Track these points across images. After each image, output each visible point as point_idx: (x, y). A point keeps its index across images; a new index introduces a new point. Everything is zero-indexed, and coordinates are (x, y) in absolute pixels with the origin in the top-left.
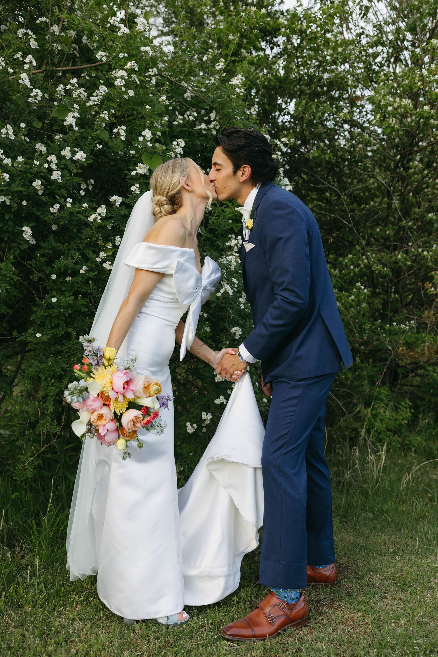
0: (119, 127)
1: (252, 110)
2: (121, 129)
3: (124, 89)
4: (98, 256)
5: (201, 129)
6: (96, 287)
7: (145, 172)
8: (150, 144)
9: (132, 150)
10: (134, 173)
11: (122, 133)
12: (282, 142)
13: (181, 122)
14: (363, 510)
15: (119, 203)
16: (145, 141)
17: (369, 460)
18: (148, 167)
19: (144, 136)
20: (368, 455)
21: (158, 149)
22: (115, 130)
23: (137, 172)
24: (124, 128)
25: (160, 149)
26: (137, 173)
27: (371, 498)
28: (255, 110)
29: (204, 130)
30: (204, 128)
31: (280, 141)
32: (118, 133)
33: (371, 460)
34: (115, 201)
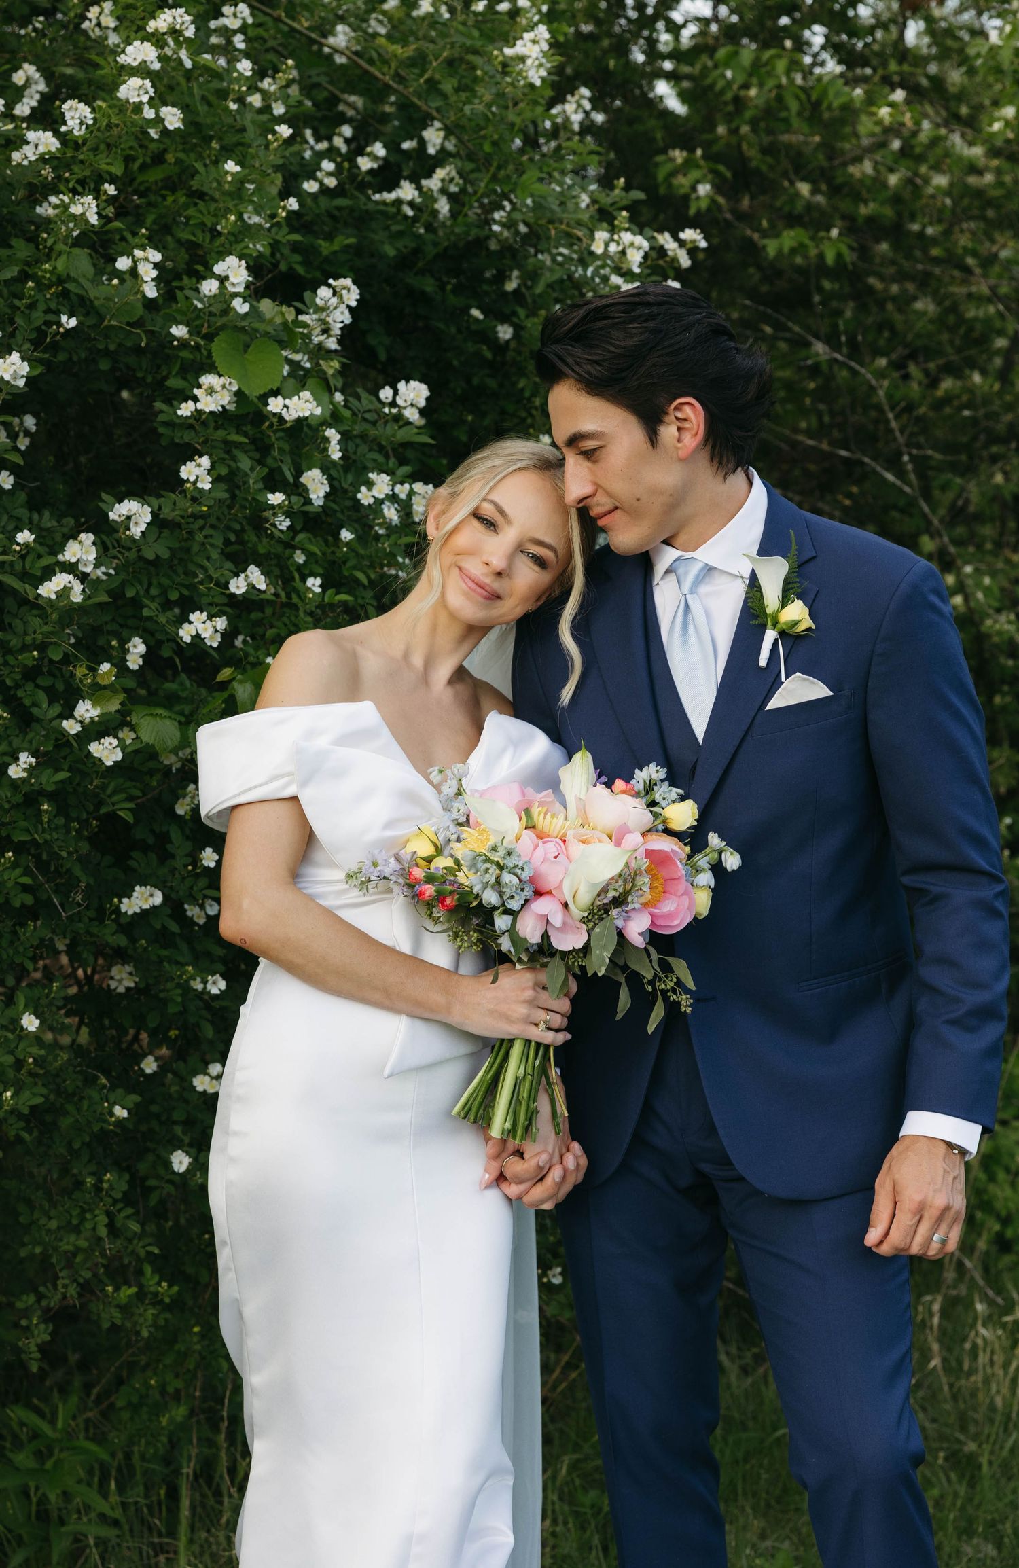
0: (138, 253)
1: (570, 107)
2: (147, 259)
3: (149, 113)
4: (69, 715)
5: (398, 202)
6: (60, 821)
7: (225, 402)
8: (240, 306)
9: (178, 323)
10: (186, 409)
11: (148, 273)
12: (682, 243)
13: (331, 182)
14: (967, 1531)
15: (143, 527)
16: (224, 297)
17: (980, 1342)
18: (235, 388)
19: (223, 280)
20: (973, 1326)
21: (271, 321)
22: (123, 263)
23: (200, 406)
24: (156, 256)
25: (278, 320)
26: (199, 412)
27: (987, 1483)
28: (579, 105)
29: (411, 204)
30: (409, 198)
31: (676, 238)
32: (133, 272)
33: (984, 1339)
34: (129, 518)
